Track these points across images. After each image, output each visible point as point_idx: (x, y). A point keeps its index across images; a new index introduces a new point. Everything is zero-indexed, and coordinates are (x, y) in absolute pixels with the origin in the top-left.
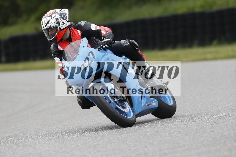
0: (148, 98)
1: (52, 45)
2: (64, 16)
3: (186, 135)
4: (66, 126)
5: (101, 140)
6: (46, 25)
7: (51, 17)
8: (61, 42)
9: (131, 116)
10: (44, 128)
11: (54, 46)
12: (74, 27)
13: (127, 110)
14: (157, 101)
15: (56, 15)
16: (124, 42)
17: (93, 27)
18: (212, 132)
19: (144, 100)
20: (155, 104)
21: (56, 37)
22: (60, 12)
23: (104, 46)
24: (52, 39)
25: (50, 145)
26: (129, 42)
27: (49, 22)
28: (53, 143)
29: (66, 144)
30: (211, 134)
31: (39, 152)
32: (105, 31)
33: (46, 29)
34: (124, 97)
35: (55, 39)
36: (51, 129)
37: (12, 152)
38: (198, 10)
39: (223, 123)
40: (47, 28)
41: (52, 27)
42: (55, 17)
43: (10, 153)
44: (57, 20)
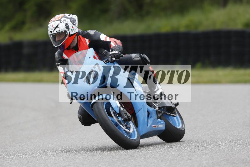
0: (155, 119)
1: (56, 53)
3: (162, 161)
4: (36, 144)
5: (72, 161)
6: (55, 29)
7: (60, 21)
9: (136, 138)
10: (12, 144)
11: (59, 54)
12: (82, 35)
13: (131, 131)
14: (164, 123)
15: (65, 19)
16: (135, 56)
17: (103, 37)
18: (190, 159)
19: (151, 121)
20: (161, 126)
21: (64, 43)
24: (59, 45)
25: (18, 163)
26: (141, 56)
27: (58, 26)
28: (20, 161)
30: (188, 162)
34: (129, 116)
35: (63, 46)
36: (19, 145)
38: (182, 29)
39: (202, 151)
40: (56, 32)
41: (61, 32)
42: (65, 22)
44: (67, 24)
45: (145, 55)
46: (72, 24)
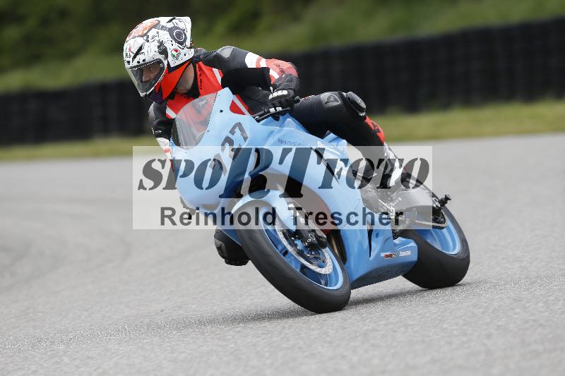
0: (388, 239)
1: (152, 108)
2: (179, 35)
6: (135, 57)
7: (145, 38)
8: (173, 99)
11: (157, 109)
12: (205, 61)
13: (326, 270)
14: (415, 245)
15: (158, 33)
16: (329, 98)
17: (252, 60)
19: (376, 242)
21: (160, 88)
22: (170, 25)
23: (272, 110)
26: (342, 97)
27: (140, 49)
29: (298, 330)
31: (232, 348)
32: (278, 70)
33: (135, 67)
34: (320, 237)
37: (168, 348)
40: (137, 64)
41: (148, 63)
42: (157, 38)
43: (165, 350)
44: (161, 44)
45: (351, 94)
46: (174, 42)
